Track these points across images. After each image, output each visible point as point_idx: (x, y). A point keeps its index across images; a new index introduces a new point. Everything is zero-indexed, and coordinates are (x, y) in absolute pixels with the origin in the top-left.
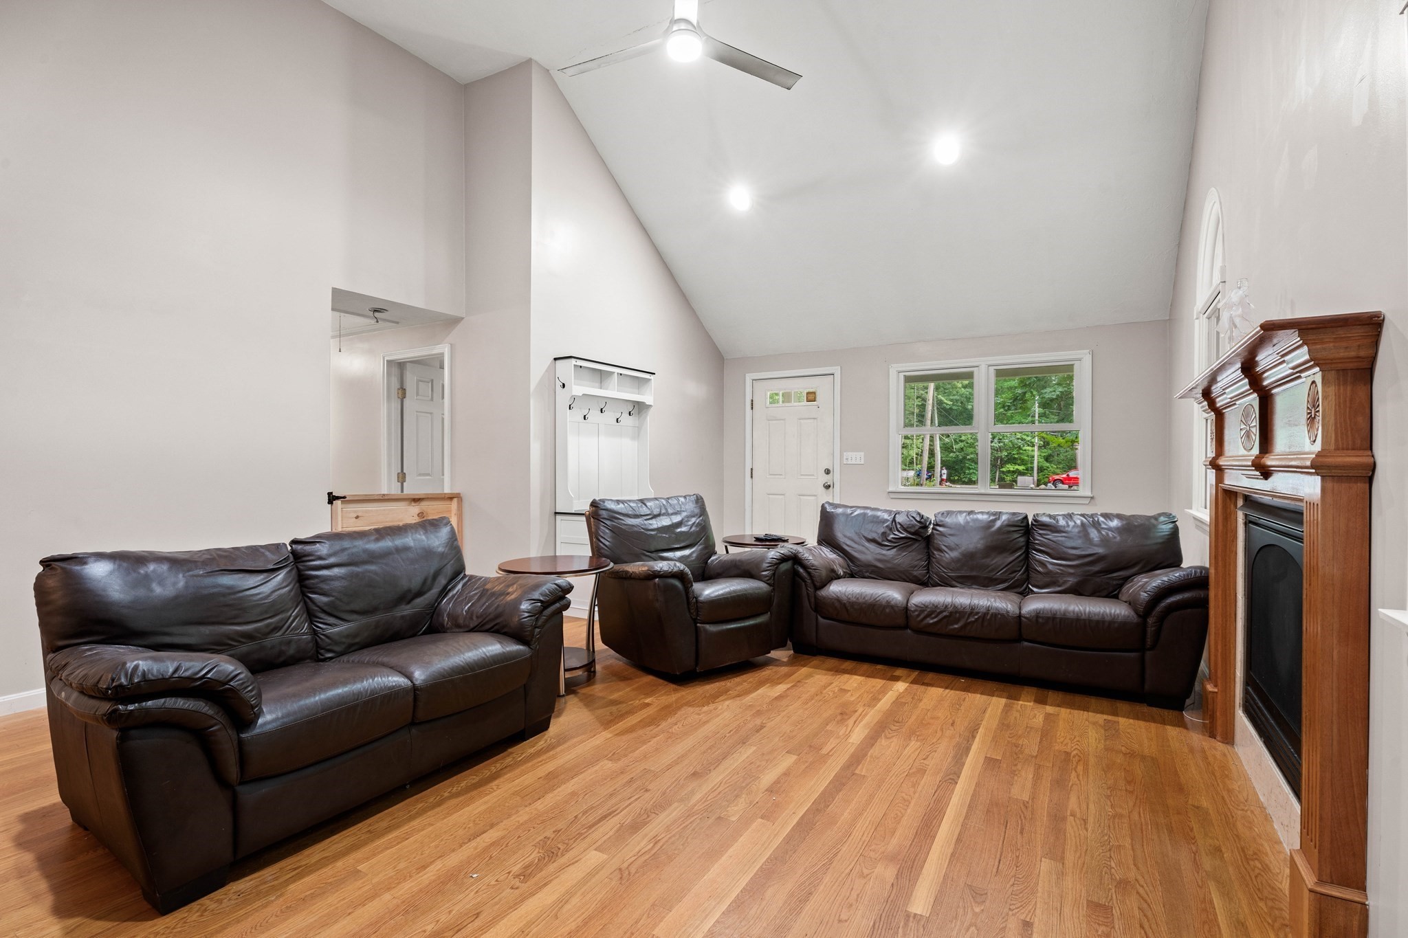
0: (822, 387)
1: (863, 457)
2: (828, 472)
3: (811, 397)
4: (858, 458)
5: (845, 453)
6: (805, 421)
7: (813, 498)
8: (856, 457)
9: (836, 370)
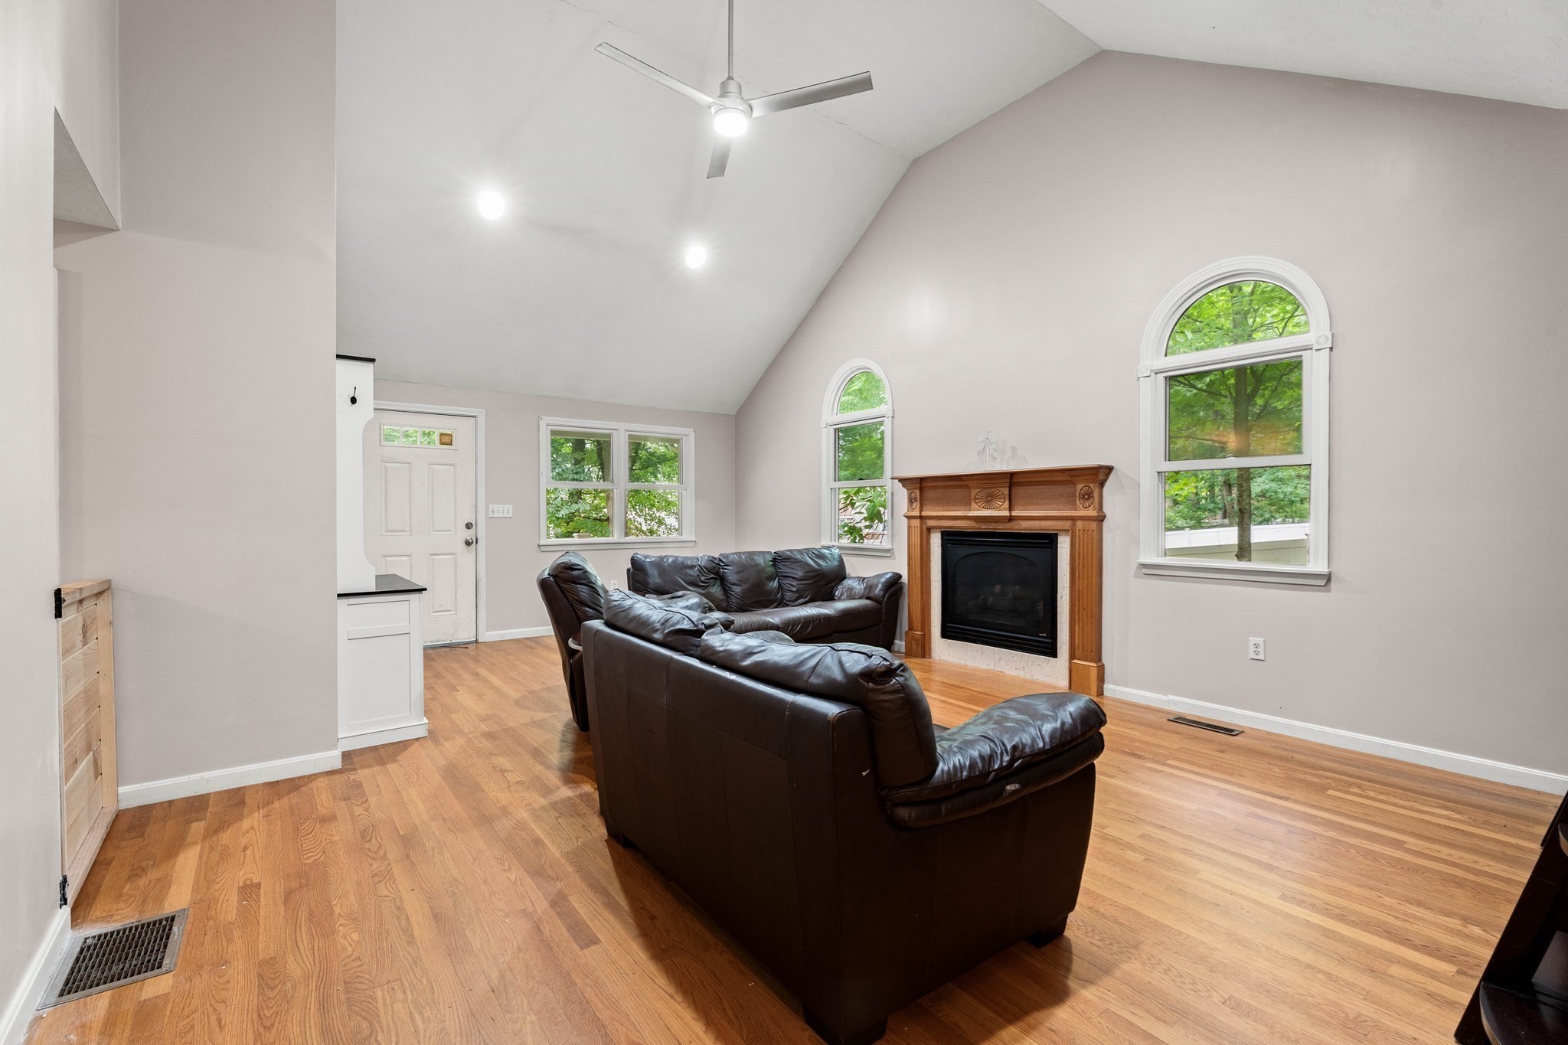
0: (462, 429)
1: (511, 510)
2: (468, 526)
3: (446, 440)
4: (506, 511)
5: (490, 506)
6: (438, 467)
7: (451, 556)
8: (504, 510)
9: (481, 414)
